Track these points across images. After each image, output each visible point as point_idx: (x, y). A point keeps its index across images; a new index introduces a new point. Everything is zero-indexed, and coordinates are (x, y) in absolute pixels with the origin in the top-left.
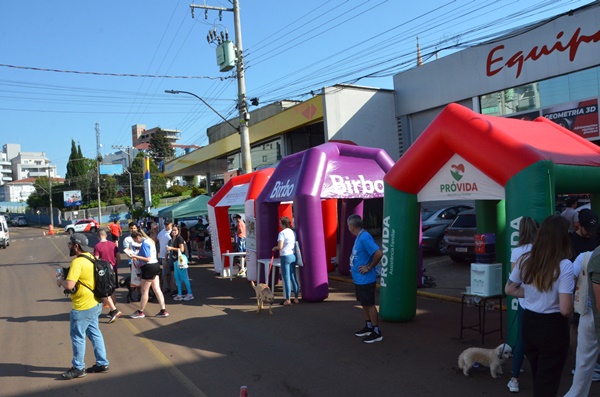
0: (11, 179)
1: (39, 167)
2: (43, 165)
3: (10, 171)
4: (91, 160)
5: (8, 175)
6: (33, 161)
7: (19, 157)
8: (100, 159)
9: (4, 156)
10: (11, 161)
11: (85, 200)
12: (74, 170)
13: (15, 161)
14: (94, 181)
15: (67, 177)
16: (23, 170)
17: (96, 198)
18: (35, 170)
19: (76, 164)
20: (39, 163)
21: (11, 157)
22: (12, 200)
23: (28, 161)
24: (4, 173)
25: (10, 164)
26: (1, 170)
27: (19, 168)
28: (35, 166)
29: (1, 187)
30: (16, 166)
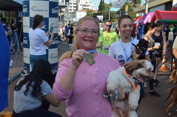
0: (76, 9)
2: (88, 4)
3: (76, 6)
4: (107, 4)
5: (75, 7)
6: (84, 2)
8: (111, 4)
10: (76, 1)
11: (104, 20)
12: (101, 8)
13: (78, 1)
14: (108, 13)
15: (98, 11)
16: (81, 5)
17: (108, 19)
18: (85, 6)
19: (102, 6)
20: (87, 3)
22: (77, 18)
24: (73, 6)
25: (76, 3)
26: (72, 5)
27: (79, 4)
28: (85, 4)
29: (73, 12)
30: (78, 4)
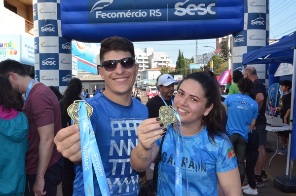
0: (148, 67)
1: (162, 60)
2: (165, 59)
3: (148, 62)
5: (147, 64)
6: (160, 57)
7: (153, 54)
8: (192, 59)
9: (145, 54)
10: (149, 57)
12: (179, 65)
13: (151, 57)
15: (176, 68)
16: (155, 62)
18: (161, 62)
20: (163, 58)
21: (148, 55)
22: (149, 78)
23: (157, 57)
24: (145, 64)
25: (148, 59)
26: (143, 62)
27: (153, 61)
28: (161, 60)
29: (144, 72)
30: (151, 60)
